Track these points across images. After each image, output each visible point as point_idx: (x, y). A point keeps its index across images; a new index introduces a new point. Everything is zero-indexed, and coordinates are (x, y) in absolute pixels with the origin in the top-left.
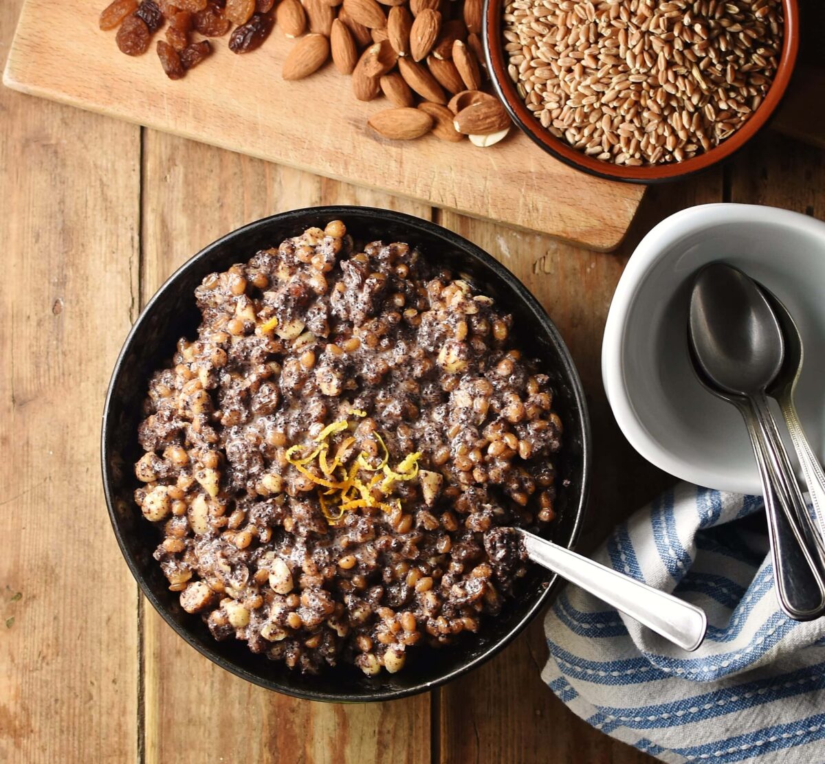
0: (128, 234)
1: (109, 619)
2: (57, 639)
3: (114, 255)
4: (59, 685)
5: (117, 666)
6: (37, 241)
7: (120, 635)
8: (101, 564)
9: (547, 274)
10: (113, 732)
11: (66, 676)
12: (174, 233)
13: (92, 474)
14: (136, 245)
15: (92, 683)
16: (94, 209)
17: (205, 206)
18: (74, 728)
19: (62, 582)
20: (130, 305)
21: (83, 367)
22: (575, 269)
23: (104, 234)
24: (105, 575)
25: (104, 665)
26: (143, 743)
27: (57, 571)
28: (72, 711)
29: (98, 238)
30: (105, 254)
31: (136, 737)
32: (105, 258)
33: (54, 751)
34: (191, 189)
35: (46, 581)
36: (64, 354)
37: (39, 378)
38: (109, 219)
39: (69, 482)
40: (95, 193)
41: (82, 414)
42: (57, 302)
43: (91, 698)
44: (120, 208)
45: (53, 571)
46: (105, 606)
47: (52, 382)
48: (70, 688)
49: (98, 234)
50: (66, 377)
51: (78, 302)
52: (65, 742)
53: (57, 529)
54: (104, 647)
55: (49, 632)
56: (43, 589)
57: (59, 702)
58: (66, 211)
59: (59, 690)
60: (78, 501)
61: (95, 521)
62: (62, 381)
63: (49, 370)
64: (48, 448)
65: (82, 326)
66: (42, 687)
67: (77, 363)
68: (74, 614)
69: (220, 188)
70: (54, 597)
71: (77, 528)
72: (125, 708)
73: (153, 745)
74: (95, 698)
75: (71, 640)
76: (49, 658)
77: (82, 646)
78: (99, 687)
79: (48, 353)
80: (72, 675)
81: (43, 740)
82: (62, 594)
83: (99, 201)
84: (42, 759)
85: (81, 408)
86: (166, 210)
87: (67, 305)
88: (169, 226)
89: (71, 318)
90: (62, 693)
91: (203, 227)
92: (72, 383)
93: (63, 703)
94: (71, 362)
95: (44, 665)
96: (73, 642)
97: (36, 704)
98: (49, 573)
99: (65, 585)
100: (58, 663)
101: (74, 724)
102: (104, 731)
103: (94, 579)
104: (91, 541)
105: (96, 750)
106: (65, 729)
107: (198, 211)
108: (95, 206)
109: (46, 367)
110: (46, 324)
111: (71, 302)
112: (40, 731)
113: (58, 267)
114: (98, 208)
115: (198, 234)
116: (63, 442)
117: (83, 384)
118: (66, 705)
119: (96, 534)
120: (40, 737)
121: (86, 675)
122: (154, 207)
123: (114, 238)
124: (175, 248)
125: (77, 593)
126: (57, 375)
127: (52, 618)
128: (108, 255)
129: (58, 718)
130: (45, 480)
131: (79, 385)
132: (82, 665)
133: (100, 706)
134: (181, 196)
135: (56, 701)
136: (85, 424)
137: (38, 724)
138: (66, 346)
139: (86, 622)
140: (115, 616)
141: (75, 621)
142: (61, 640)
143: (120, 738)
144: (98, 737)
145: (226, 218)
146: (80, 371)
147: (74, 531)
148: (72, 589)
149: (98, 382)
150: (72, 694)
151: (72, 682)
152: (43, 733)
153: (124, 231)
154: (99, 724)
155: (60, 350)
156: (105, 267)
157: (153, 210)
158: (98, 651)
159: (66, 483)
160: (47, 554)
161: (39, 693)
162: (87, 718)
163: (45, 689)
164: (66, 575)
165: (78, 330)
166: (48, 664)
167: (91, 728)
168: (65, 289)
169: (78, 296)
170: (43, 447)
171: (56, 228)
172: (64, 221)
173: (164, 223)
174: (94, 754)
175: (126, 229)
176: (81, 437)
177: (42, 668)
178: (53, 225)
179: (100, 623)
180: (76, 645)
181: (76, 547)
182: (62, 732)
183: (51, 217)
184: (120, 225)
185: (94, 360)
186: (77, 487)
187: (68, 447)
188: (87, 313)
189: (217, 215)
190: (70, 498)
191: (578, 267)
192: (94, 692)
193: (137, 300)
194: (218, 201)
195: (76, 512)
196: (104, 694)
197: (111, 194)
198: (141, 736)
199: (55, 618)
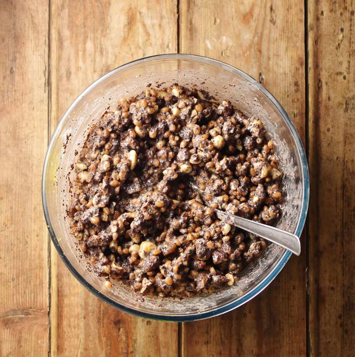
0: (43, 38)
1: (35, 208)
2: (12, 217)
3: (38, 48)
4: (13, 238)
5: (39, 229)
6: (3, 41)
7: (40, 215)
8: (32, 183)
9: (228, 56)
10: (37, 259)
11: (16, 233)
12: (64, 38)
13: (27, 145)
14: (47, 43)
15: (28, 237)
16: (28, 28)
17: (77, 26)
18: (19, 256)
19: (14, 192)
20: (44, 70)
21: (24, 97)
22: (240, 55)
23: (33, 38)
24: (33, 188)
25: (33, 228)
26: (50, 263)
27: (12, 187)
28: (18, 249)
29: (30, 41)
30: (33, 47)
31: (47, 260)
32: (33, 48)
33: (11, 267)
34: (71, 19)
35: (7, 191)
36: (15, 91)
37: (4, 101)
38: (35, 32)
39: (17, 148)
40: (29, 21)
41: (23, 118)
42: (12, 68)
43: (27, 243)
44: (40, 27)
45: (10, 187)
46: (33, 202)
47: (10, 103)
48: (18, 239)
49: (30, 38)
50: (16, 101)
51: (21, 68)
52: (15, 263)
53: (12, 169)
54: (33, 220)
55: (9, 214)
56: (6, 195)
57: (13, 245)
58: (16, 28)
59: (13, 240)
60: (21, 156)
61: (29, 165)
62: (14, 103)
63: (8, 98)
64: (8, 132)
65: (23, 79)
66: (5, 238)
67: (21, 95)
68: (20, 206)
69: (84, 19)
70: (10, 198)
71: (21, 168)
72: (42, 247)
73: (55, 264)
74: (29, 243)
75: (18, 217)
76: (8, 225)
77: (23, 220)
78: (31, 238)
79: (8, 91)
80: (19, 233)
81: (6, 262)
82: (14, 197)
83: (31, 24)
84: (5, 270)
85: (22, 115)
86: (60, 28)
87: (17, 70)
88: (62, 35)
89: (18, 75)
90: (14, 241)
91: (77, 36)
92: (18, 104)
93: (14, 245)
94: (18, 95)
95: (6, 229)
96: (19, 219)
97: (2, 246)
98: (9, 188)
99: (15, 193)
100: (12, 228)
101: (19, 254)
102: (33, 258)
103: (28, 190)
104: (27, 173)
105: (29, 266)
106: (15, 257)
107: (74, 28)
108: (29, 26)
109: (7, 97)
110: (7, 78)
111: (18, 68)
112: (4, 258)
113: (13, 53)
114: (30, 27)
115: (74, 39)
116: (15, 130)
117: (23, 105)
118: (16, 246)
119: (29, 170)
120: (4, 261)
121: (25, 233)
122: (55, 27)
123: (37, 40)
124: (64, 45)
125: (21, 196)
126: (12, 100)
127: (10, 208)
128: (35, 48)
129: (12, 252)
130: (7, 147)
131: (22, 105)
132: (23, 229)
133: (31, 247)
134: (67, 22)
135: (12, 244)
136: (24, 122)
137: (3, 255)
138: (16, 88)
139: (25, 209)
140: (38, 207)
141: (20, 209)
142: (14, 217)
143: (40, 261)
144: (30, 261)
145: (87, 32)
146: (22, 99)
147: (20, 169)
148: (19, 195)
149: (30, 103)
150: (19, 241)
151: (19, 236)
152: (5, 259)
153: (42, 37)
154: (31, 255)
155: (13, 89)
156: (33, 53)
157: (55, 28)
158: (30, 222)
159: (16, 148)
160: (8, 180)
161: (4, 241)
162: (25, 252)
163: (7, 239)
164: (16, 189)
165: (21, 81)
166: (8, 228)
167: (27, 256)
168: (15, 62)
169: (21, 66)
170: (6, 132)
171: (11, 36)
172: (15, 33)
173: (59, 34)
174: (29, 268)
175: (43, 36)
176: (23, 127)
177: (5, 230)
178: (10, 34)
179: (31, 210)
180: (20, 220)
181: (20, 176)
182: (14, 258)
183: (9, 31)
184: (40, 34)
185: (28, 94)
186: (21, 149)
187: (17, 132)
188: (25, 73)
189: (83, 30)
190: (18, 155)
191: (241, 53)
192: (28, 240)
193: (47, 67)
194: (83, 24)
195: (20, 161)
196: (33, 241)
197: (36, 21)
198: (49, 260)
199: (11, 208)
